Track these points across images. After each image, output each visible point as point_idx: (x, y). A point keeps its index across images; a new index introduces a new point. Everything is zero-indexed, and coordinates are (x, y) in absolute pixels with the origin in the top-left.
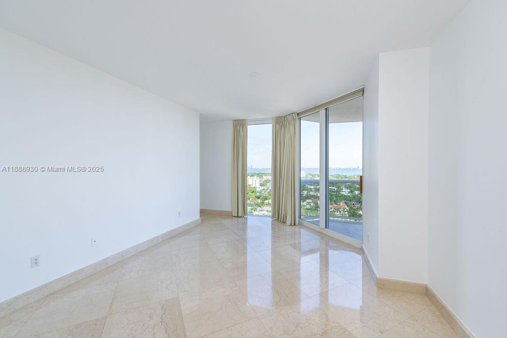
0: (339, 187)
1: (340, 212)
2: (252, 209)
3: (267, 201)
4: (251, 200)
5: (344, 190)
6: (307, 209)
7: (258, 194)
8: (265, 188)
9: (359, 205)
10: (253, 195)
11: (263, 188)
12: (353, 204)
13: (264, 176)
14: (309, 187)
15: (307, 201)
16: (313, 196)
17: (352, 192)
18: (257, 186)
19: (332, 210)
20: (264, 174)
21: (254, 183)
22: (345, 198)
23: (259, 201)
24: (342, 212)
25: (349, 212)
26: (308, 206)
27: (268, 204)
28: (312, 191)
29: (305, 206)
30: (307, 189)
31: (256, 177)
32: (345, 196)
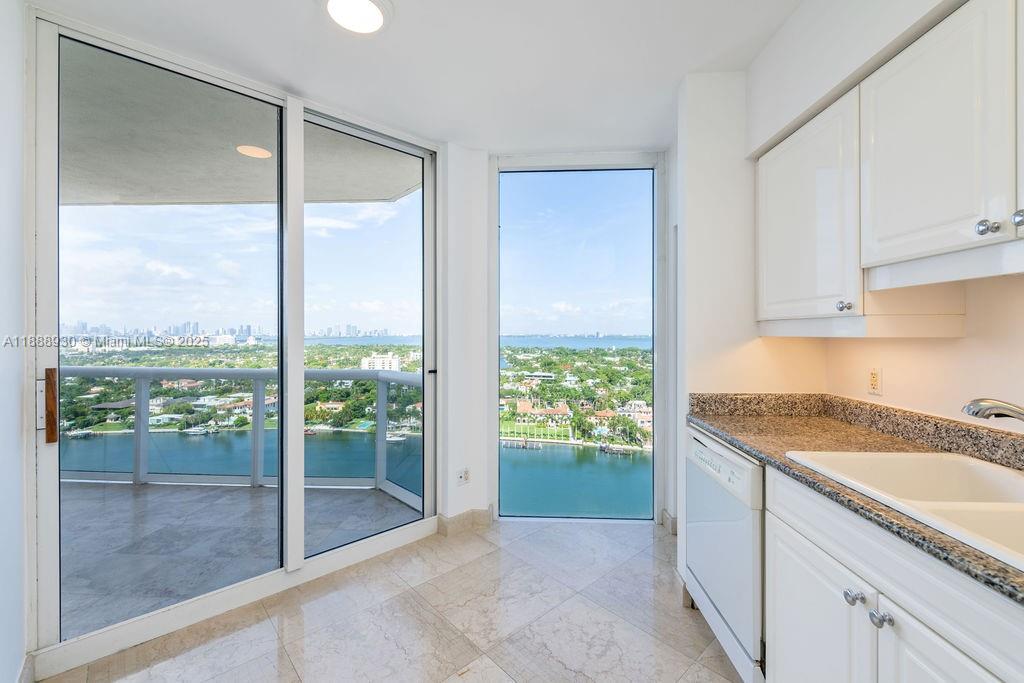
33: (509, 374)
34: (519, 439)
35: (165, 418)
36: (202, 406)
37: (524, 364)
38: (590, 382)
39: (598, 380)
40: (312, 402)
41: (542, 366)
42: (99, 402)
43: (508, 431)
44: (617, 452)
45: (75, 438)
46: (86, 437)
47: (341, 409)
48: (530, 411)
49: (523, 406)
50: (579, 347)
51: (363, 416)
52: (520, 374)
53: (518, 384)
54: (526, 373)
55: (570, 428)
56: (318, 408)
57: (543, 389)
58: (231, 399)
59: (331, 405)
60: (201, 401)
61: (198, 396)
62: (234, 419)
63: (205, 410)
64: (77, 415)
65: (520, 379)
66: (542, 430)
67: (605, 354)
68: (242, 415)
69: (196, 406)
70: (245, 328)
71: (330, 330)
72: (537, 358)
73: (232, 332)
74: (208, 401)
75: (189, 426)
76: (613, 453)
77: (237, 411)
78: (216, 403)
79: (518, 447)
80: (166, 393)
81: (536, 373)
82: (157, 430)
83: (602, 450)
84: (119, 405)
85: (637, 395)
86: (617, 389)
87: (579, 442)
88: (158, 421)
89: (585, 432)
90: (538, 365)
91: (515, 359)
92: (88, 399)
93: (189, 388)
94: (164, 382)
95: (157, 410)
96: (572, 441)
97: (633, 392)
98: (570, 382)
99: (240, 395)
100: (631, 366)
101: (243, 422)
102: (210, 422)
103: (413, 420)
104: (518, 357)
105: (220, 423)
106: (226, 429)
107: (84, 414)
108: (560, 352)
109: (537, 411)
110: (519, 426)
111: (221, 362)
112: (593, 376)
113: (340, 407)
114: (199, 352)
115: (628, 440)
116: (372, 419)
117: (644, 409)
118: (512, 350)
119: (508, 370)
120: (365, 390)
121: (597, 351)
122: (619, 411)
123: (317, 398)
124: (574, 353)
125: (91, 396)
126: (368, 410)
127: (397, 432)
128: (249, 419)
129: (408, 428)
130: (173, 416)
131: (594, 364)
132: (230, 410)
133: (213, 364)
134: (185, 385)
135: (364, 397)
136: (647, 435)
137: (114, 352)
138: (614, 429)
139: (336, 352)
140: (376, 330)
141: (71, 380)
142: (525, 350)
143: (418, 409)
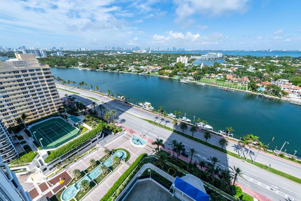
0: (247, 66)
1: (242, 83)
2: (180, 78)
3: (190, 73)
4: (180, 72)
5: (250, 68)
6: (218, 80)
7: (185, 68)
8: (191, 64)
9: (259, 80)
10: (182, 69)
11: (189, 64)
12: (255, 79)
13: (191, 56)
14: (223, 64)
15: (219, 74)
16: (224, 71)
17: (257, 69)
18: (185, 63)
19: (236, 82)
20: (191, 54)
21: (184, 61)
22: (249, 74)
23: (186, 73)
24: (243, 84)
25: (249, 84)
26: (219, 78)
27: (191, 75)
28: (225, 68)
29: (216, 78)
30: (221, 66)
31: (185, 57)
32: (250, 72)
33: (225, 65)
34: (225, 87)
35: (134, 70)
36: (141, 68)
37: (232, 62)
38: (260, 70)
39: (265, 70)
40: (164, 69)
41: (239, 63)
42: (123, 66)
43: (222, 84)
44: (267, 98)
45: (120, 73)
46: (122, 73)
47: (171, 72)
48: (232, 79)
49: (228, 76)
51: (177, 75)
52: (229, 65)
53: (228, 69)
54: (232, 65)
55: (247, 86)
56: (165, 71)
57: (239, 71)
58: (146, 67)
59: (168, 71)
61: (140, 66)
62: (147, 72)
63: (142, 69)
64: (120, 68)
65: (229, 67)
66: (235, 86)
67: (271, 59)
68: (149, 71)
69: (140, 68)
70: (148, 48)
72: (238, 59)
73: (146, 49)
75: (139, 73)
76: (265, 98)
77: (148, 70)
78: (144, 68)
79: (224, 90)
80: (134, 64)
81: (236, 65)
82: (134, 73)
83: (260, 96)
84: (126, 67)
85: (283, 77)
86: (274, 74)
87: (250, 92)
89: (254, 88)
91: (228, 59)
93: (138, 64)
94: (133, 62)
95: (133, 68)
96: (247, 91)
98: (251, 69)
99: (148, 66)
100: (284, 64)
101: (149, 73)
102: (143, 72)
103: (191, 77)
104: (230, 59)
105: (145, 73)
108: (249, 57)
109: (234, 79)
110: (227, 83)
112: (263, 68)
113: (171, 71)
114: (139, 54)
115: (274, 94)
116: (179, 76)
117: (288, 83)
118: (227, 57)
119: (225, 63)
120: (178, 67)
121: (267, 57)
122: (272, 83)
123: (165, 69)
124: (255, 58)
125: (122, 64)
126: (178, 73)
127: (186, 80)
128: (150, 72)
129: (189, 79)
130: (136, 70)
131: (264, 63)
132: (146, 70)
133: (142, 58)
134: (137, 63)
135: (177, 69)
136: (285, 94)
137: (124, 54)
138: (268, 89)
139: (170, 56)
140: (181, 49)
141: (118, 60)
142: (232, 57)
143: (193, 74)
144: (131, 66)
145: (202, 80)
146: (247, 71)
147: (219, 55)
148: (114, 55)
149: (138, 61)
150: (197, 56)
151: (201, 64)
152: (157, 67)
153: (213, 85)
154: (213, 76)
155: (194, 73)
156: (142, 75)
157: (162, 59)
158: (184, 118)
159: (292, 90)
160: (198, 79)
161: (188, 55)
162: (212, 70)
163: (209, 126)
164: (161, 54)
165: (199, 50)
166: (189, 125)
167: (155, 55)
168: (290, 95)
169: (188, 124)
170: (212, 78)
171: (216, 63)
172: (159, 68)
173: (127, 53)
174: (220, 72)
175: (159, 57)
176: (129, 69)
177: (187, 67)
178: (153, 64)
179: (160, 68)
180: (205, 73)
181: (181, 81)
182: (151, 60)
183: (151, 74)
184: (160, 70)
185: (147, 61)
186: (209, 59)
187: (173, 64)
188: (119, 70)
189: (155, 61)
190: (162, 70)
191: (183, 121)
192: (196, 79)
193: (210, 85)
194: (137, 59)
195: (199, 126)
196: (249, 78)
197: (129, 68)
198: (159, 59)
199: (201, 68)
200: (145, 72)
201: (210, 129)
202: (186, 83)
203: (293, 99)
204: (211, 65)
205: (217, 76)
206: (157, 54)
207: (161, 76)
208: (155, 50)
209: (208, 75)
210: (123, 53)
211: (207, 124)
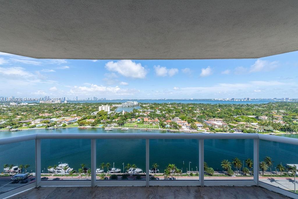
0: (155, 110)
2: (104, 126)
3: (114, 120)
4: (103, 120)
6: (138, 123)
7: (108, 116)
8: (113, 112)
9: (165, 119)
10: (105, 117)
11: (112, 112)
12: (162, 119)
13: (113, 105)
14: (139, 110)
15: (138, 118)
16: (142, 116)
17: (161, 112)
18: (108, 111)
19: (151, 123)
20: (114, 103)
21: (106, 109)
22: (158, 116)
23: (109, 120)
24: (156, 123)
25: (160, 123)
26: (139, 122)
27: (115, 122)
29: (137, 121)
30: (138, 112)
31: (107, 105)
32: (158, 114)
33: (141, 110)
34: (145, 128)
35: (41, 125)
36: (52, 121)
37: (145, 108)
38: (164, 112)
39: (166, 112)
40: (85, 119)
42: (20, 120)
43: (142, 126)
44: (172, 132)
45: (13, 131)
46: (17, 131)
47: (94, 121)
48: (148, 121)
49: (146, 119)
50: (160, 103)
51: (100, 123)
52: (144, 110)
53: (144, 113)
54: (146, 110)
55: (159, 125)
56: (87, 121)
57: (151, 115)
58: (61, 119)
59: (91, 120)
60: (52, 120)
61: (51, 119)
62: (62, 125)
64: (13, 124)
65: (144, 112)
66: (151, 126)
67: (167, 105)
68: (64, 123)
69: (50, 121)
70: (63, 98)
71: (89, 99)
72: (149, 106)
74: (54, 120)
75: (49, 127)
77: (63, 122)
78: (57, 120)
79: (145, 131)
80: (41, 117)
81: (149, 110)
82: (40, 128)
83: (168, 131)
84: (27, 121)
85: (177, 116)
86: (171, 114)
87: (162, 129)
88: (39, 126)
89: (163, 126)
90: (149, 108)
91: (142, 106)
92: (16, 120)
93: (48, 116)
94: (40, 114)
95: (39, 122)
96: (160, 129)
97: (175, 115)
98: (158, 112)
99: (63, 117)
100: (175, 108)
101: (65, 126)
102: (55, 126)
103: (115, 124)
105: (58, 126)
106: (60, 128)
107: (15, 124)
108: (155, 104)
109: (150, 121)
110: (145, 125)
111: (57, 108)
112: (164, 111)
113: (93, 121)
114: (50, 105)
115: (175, 128)
116: (103, 124)
117: (179, 119)
118: (142, 104)
119: (140, 109)
120: (100, 116)
121: (165, 104)
122: (172, 120)
123: (87, 118)
124: (159, 104)
125: (17, 119)
126: (102, 121)
127: (110, 127)
128: (67, 124)
129: (113, 126)
130: (43, 124)
131: (165, 107)
132: (60, 122)
133: (55, 109)
134: (46, 115)
135: (100, 118)
136: (180, 127)
137: (24, 106)
138: (171, 125)
139: (91, 105)
140: (102, 99)
141: (10, 114)
142: (145, 104)
143: (116, 121)
144: (36, 120)
145: (125, 125)
146: (156, 114)
147: (136, 103)
148: (3, 107)
149: (47, 112)
150: (118, 104)
151: (122, 111)
152: (77, 117)
153: (136, 128)
154: (134, 120)
155: (118, 119)
156: (54, 129)
157: (82, 108)
158: (113, 169)
159: (182, 124)
160: (122, 125)
161: (110, 104)
162: (133, 116)
163: (138, 169)
164: (81, 104)
165: (119, 99)
166: (120, 175)
167: (73, 105)
168: (182, 127)
169: (118, 175)
170: (133, 122)
171: (134, 109)
172: (78, 118)
173: (29, 103)
174: (139, 117)
175: (78, 106)
176: (31, 124)
177: (110, 115)
178: (71, 114)
179: (80, 119)
180: (127, 119)
181: (106, 129)
182: (67, 111)
183: (68, 126)
184: (79, 121)
185: (62, 112)
186: (129, 106)
187: (96, 113)
188: (10, 127)
189: (73, 111)
190: (82, 120)
191: (112, 174)
192: (120, 124)
193: (133, 128)
194: (45, 111)
195: (130, 172)
196: (158, 118)
197: (32, 122)
198: (79, 109)
199: (123, 114)
200: (59, 124)
201: (140, 172)
202: (111, 130)
203: (185, 130)
204: (130, 111)
205: (137, 120)
206: (75, 104)
207: (82, 127)
208: (72, 99)
209: (129, 120)
210: (22, 104)
211: (137, 168)
